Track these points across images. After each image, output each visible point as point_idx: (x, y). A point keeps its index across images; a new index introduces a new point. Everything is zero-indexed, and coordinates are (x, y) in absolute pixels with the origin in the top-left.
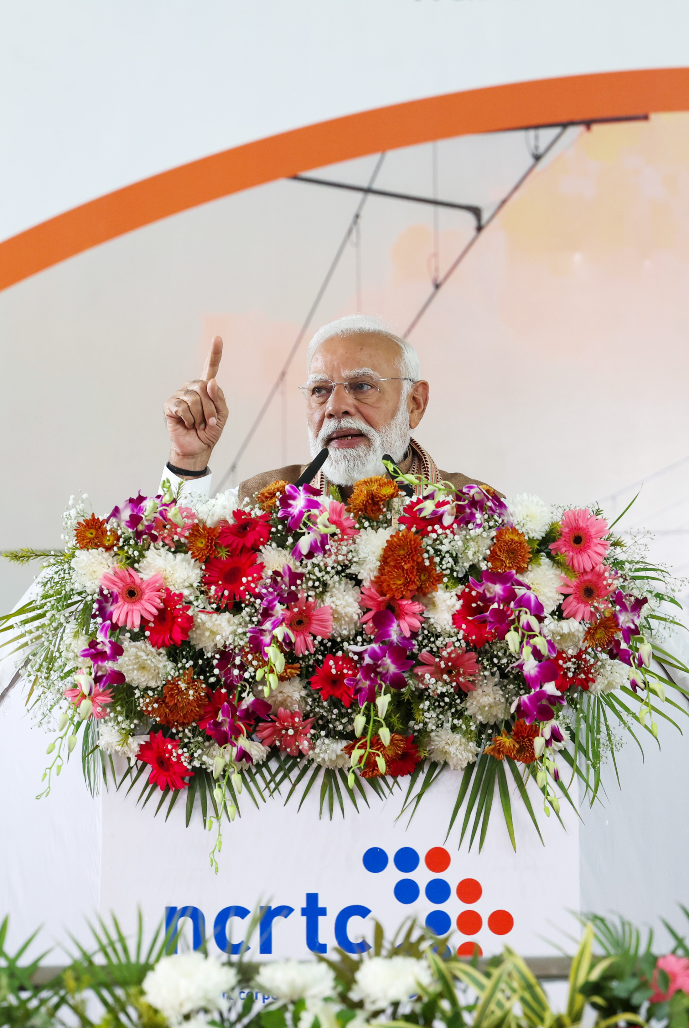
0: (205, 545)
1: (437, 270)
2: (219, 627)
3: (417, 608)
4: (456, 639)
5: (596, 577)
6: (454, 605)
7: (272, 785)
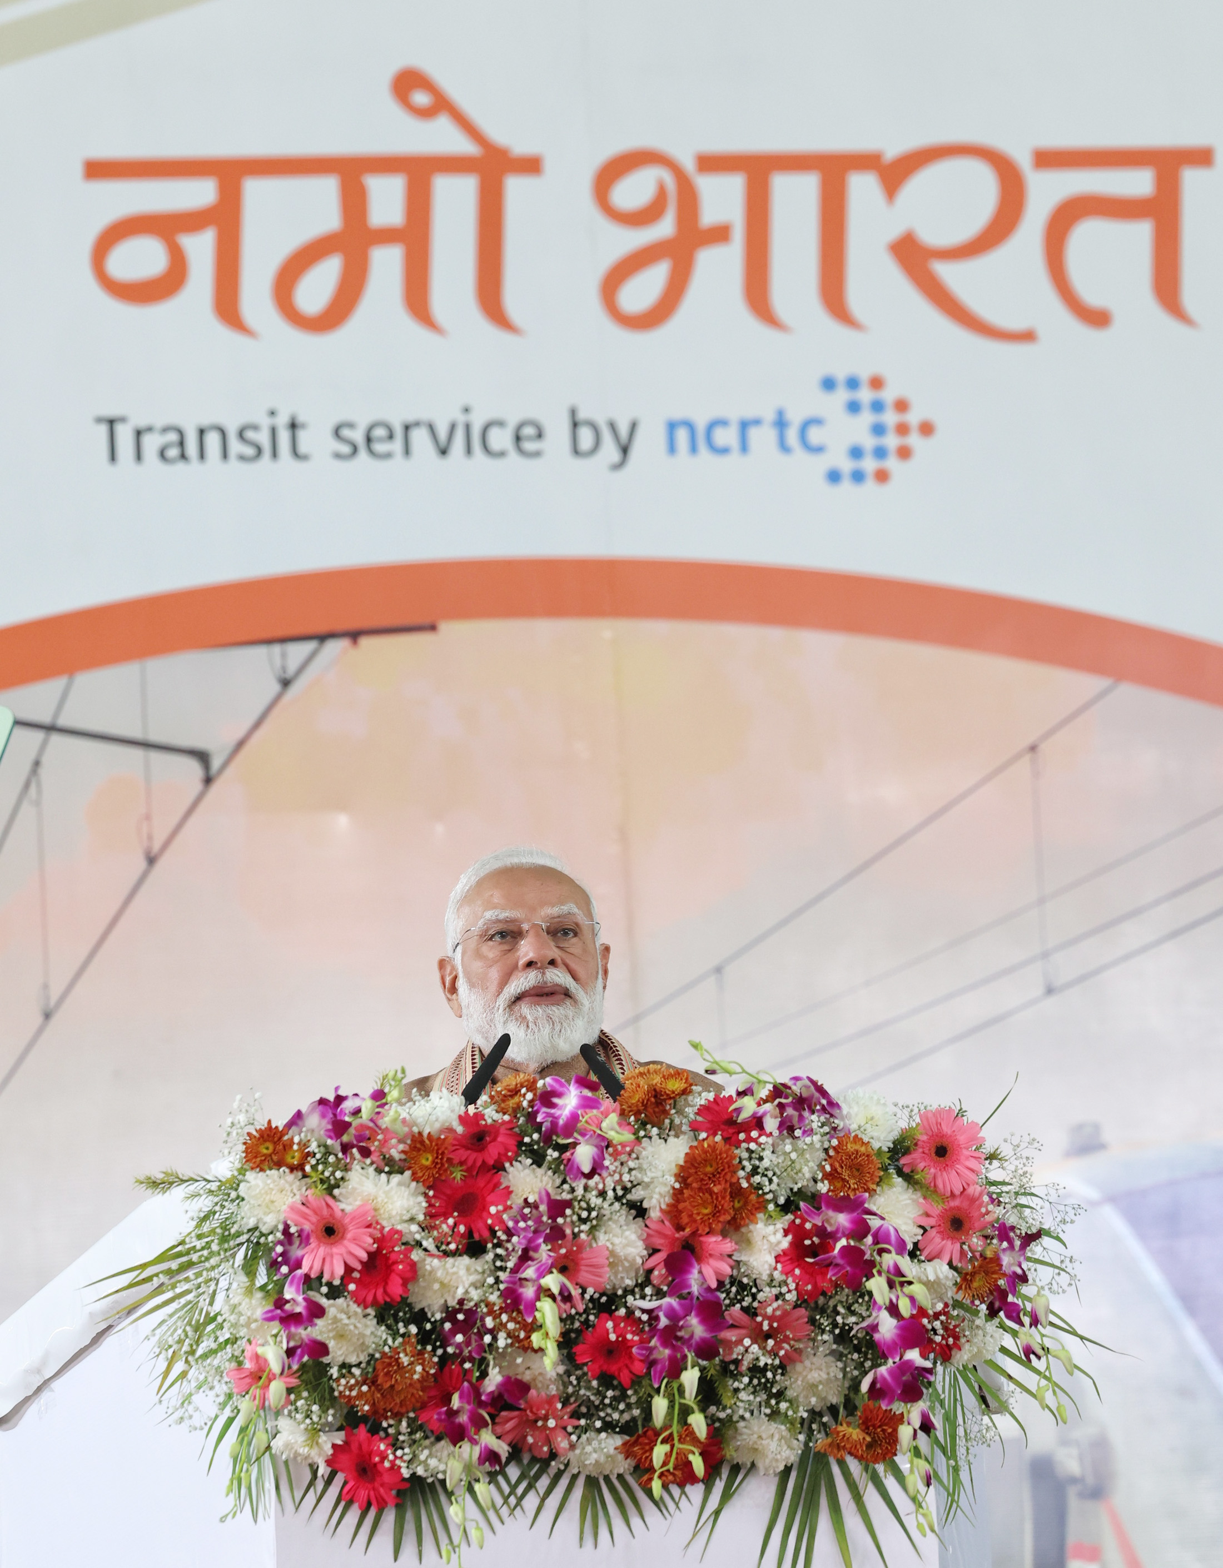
0: (433, 1162)
1: (150, 837)
2: (454, 1277)
3: (728, 1246)
4: (787, 1290)
5: (968, 1203)
6: (779, 1243)
7: (512, 1500)
